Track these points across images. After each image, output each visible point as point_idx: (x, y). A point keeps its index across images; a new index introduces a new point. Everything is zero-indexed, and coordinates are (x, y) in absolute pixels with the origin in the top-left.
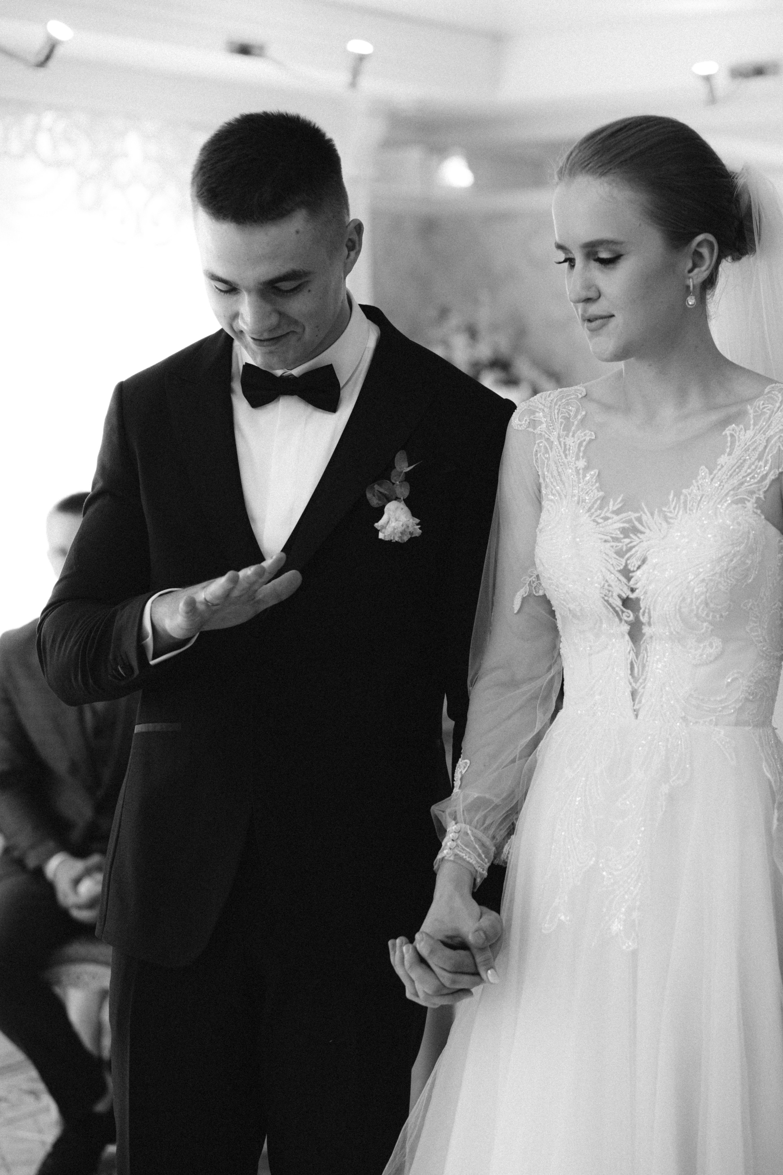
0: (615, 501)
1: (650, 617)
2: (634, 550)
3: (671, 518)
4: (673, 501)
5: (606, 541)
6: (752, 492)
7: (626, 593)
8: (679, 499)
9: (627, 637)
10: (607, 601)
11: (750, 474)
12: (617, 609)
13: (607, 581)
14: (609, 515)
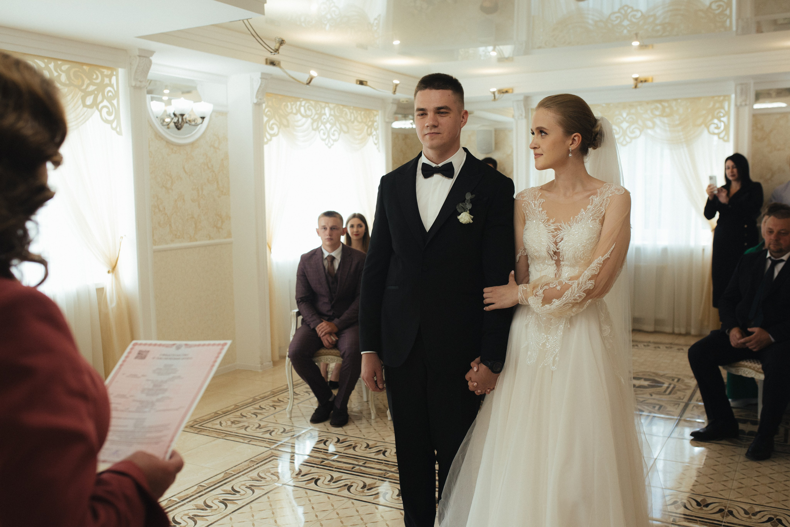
0: (552, 220)
1: (563, 258)
2: (559, 236)
3: (571, 225)
4: (572, 220)
5: (549, 232)
6: (598, 217)
7: (555, 250)
8: (574, 219)
9: (555, 265)
10: (548, 252)
11: (597, 211)
12: (552, 255)
13: (549, 246)
14: (550, 224)
